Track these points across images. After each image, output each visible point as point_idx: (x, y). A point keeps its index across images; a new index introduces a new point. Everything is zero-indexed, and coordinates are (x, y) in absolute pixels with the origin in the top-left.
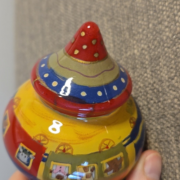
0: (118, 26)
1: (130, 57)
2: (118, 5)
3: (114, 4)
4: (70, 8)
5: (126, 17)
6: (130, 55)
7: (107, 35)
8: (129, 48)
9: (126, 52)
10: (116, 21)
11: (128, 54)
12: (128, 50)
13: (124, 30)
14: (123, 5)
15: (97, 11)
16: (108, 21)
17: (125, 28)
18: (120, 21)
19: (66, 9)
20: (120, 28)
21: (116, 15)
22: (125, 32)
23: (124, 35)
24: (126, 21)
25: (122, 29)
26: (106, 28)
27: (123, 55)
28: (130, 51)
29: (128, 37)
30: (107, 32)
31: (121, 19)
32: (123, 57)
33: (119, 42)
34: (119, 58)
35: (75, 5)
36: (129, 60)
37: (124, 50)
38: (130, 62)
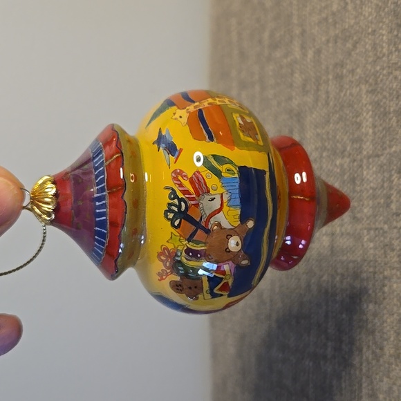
0: (382, 104)
1: (396, 155)
2: (385, 72)
3: (378, 68)
4: (310, 54)
5: (395, 92)
6: (395, 152)
7: (365, 114)
8: (395, 140)
9: (390, 147)
10: (380, 96)
11: (393, 149)
12: (393, 143)
13: (390, 113)
14: (392, 73)
15: (352, 71)
16: (367, 91)
17: (392, 109)
18: (385, 97)
19: (304, 55)
20: (385, 109)
21: (381, 85)
22: (392, 115)
23: (390, 120)
24: (395, 99)
25: (387, 109)
26: (364, 102)
27: (385, 149)
28: (397, 145)
29: (395, 124)
30: (365, 109)
31: (388, 95)
32: (386, 152)
33: (381, 128)
34: (380, 153)
35: (318, 52)
36: (394, 159)
37: (388, 142)
38: (395, 162)
